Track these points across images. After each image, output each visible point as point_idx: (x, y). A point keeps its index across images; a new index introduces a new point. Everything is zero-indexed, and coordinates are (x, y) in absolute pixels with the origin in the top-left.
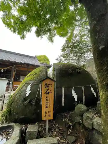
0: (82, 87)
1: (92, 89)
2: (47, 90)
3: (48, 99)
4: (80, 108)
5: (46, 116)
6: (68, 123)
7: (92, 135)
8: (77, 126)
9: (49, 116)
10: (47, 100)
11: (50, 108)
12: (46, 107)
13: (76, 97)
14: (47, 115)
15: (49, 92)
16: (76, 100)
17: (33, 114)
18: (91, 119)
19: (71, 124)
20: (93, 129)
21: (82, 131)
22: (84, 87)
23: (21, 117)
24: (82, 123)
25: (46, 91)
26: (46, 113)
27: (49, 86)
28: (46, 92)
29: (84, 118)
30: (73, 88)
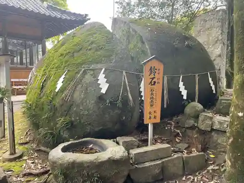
0: (195, 75)
1: (210, 79)
2: (153, 79)
3: (154, 92)
4: (196, 107)
5: (150, 118)
6: (174, 131)
7: (210, 138)
8: (189, 132)
9: (155, 117)
10: (152, 94)
11: (156, 106)
12: (151, 106)
13: (184, 93)
14: (152, 116)
15: (155, 82)
16: (185, 97)
17: (117, 123)
18: (211, 118)
19: (179, 131)
20: (212, 130)
21: (196, 136)
22: (198, 75)
23: (97, 129)
24: (197, 127)
25: (151, 80)
26: (150, 113)
27: (155, 72)
28: (151, 82)
29: (201, 118)
30: (181, 77)
